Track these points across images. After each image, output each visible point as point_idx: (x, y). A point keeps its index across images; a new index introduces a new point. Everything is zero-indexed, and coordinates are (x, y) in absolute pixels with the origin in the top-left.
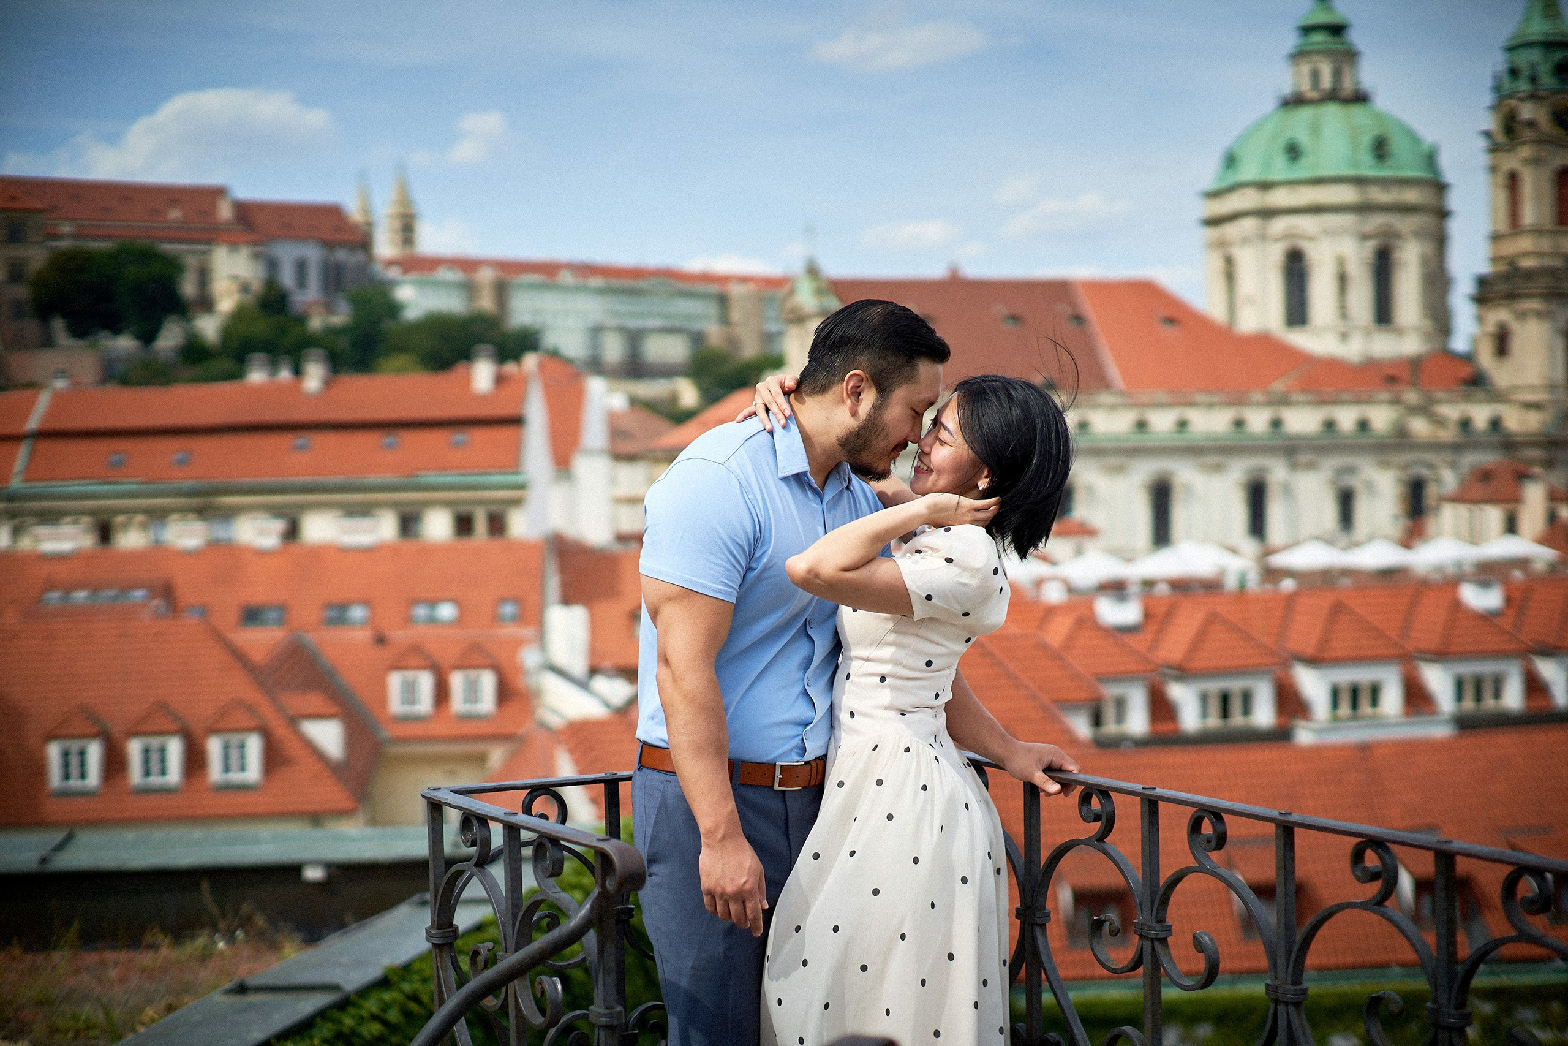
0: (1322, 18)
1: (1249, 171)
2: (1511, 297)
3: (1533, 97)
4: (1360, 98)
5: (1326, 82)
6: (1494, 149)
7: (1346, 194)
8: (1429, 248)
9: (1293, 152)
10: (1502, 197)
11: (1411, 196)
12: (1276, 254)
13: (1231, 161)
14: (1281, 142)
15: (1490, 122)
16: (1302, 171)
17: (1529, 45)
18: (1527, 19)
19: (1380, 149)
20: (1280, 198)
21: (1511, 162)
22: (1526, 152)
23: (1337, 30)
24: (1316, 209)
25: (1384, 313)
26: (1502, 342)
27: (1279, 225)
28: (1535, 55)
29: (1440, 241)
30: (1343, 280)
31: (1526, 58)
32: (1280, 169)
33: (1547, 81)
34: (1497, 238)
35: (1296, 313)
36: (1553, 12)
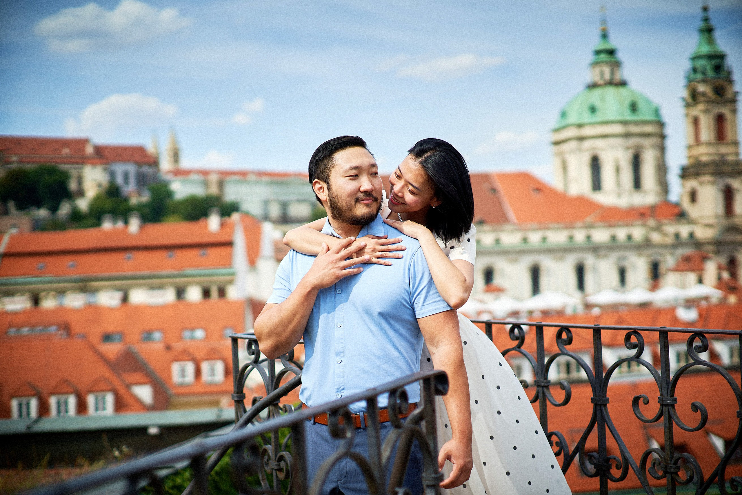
0: (604, 46)
1: (573, 119)
2: (697, 174)
3: (704, 81)
4: (623, 84)
5: (607, 76)
6: (688, 106)
7: (618, 129)
8: (657, 154)
9: (593, 110)
10: (691, 129)
11: (649, 129)
12: (586, 158)
13: (564, 115)
14: (587, 105)
15: (685, 93)
16: (598, 118)
17: (701, 57)
18: (700, 45)
19: (634, 107)
20: (587, 131)
21: (696, 111)
22: (701, 106)
23: (611, 52)
24: (605, 136)
25: (637, 184)
26: (693, 196)
27: (587, 144)
28: (704, 62)
29: (662, 149)
30: (618, 170)
31: (698, 63)
32: (587, 118)
33: (710, 73)
34: (689, 147)
35: (597, 185)
36: (711, 41)
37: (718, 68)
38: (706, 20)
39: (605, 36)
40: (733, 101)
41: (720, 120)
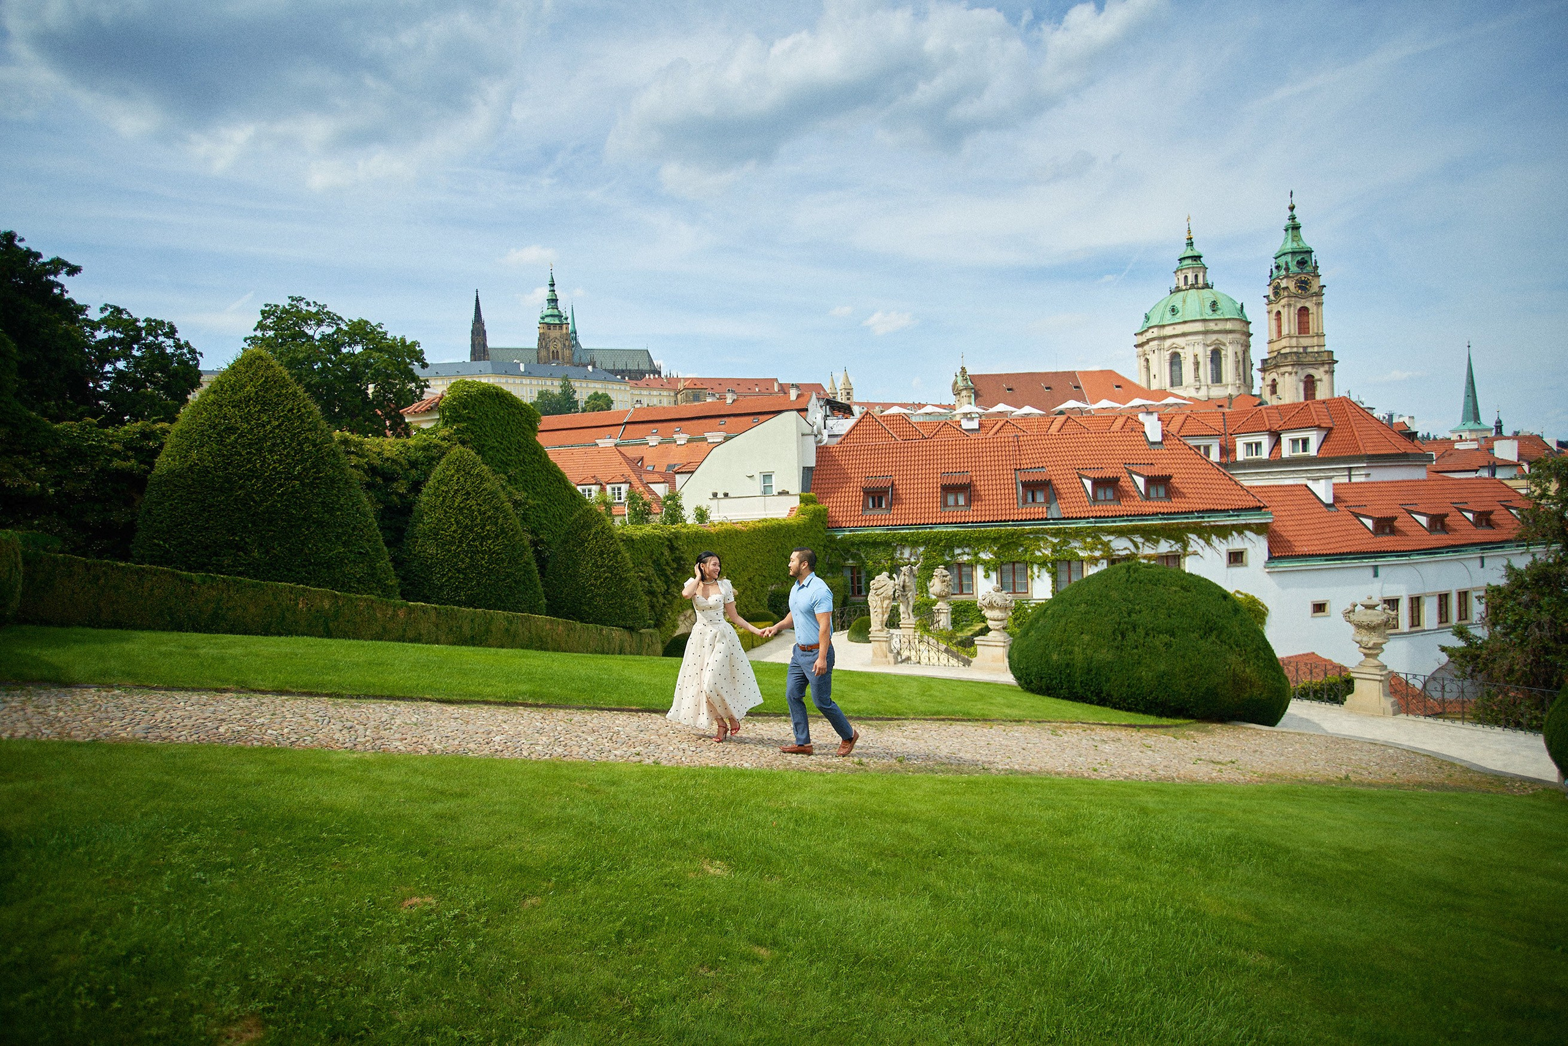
0: (1189, 253)
1: (1154, 321)
2: (1277, 366)
3: (1287, 277)
4: (1206, 286)
5: (1191, 280)
6: (1270, 303)
7: (1199, 327)
8: (1240, 349)
9: (1173, 310)
10: (1274, 323)
11: (1229, 326)
12: (1167, 355)
13: (1147, 318)
14: (1169, 308)
15: (1269, 291)
16: (1178, 318)
17: (1284, 254)
18: (1285, 242)
19: (1214, 305)
20: (1168, 331)
21: (1276, 308)
22: (1284, 302)
23: (1197, 258)
24: (1184, 335)
25: (1217, 378)
26: (1274, 387)
27: (1168, 343)
28: (1289, 258)
29: (1247, 347)
30: (1197, 364)
31: (1282, 261)
32: (1168, 318)
33: (1294, 268)
34: (1270, 342)
35: (1176, 380)
36: (1296, 238)
37: (1302, 263)
38: (1293, 218)
39: (1191, 244)
40: (1319, 294)
41: (1303, 312)
